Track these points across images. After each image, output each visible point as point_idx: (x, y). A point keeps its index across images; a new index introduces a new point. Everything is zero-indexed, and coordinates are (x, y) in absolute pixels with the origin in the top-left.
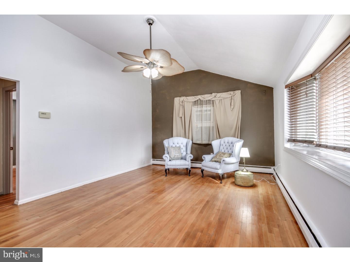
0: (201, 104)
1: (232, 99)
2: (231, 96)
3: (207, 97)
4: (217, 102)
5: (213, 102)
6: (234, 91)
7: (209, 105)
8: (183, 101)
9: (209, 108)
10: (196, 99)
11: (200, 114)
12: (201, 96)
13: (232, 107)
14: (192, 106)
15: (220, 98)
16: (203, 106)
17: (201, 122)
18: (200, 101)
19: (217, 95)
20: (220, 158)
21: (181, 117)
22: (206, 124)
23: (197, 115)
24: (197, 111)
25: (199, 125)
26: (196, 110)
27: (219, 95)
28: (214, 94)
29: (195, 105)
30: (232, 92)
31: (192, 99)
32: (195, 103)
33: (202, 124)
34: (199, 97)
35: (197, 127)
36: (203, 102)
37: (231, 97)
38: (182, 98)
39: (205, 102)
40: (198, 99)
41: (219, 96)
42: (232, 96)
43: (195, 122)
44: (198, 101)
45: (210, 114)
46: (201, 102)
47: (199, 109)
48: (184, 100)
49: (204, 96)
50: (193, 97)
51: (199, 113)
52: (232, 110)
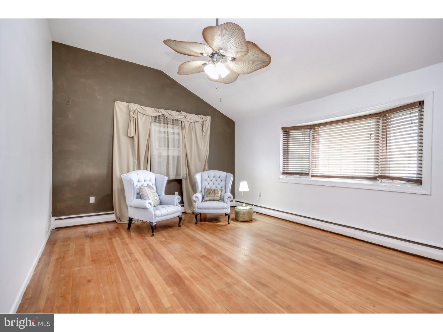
0: (166, 122)
1: (203, 125)
2: (202, 120)
3: (175, 115)
4: (187, 125)
5: (182, 124)
6: (205, 116)
7: (176, 126)
8: (136, 112)
9: (176, 131)
10: (158, 114)
11: (164, 137)
12: (166, 110)
13: (204, 134)
14: (151, 123)
15: (191, 121)
16: (169, 125)
17: (166, 148)
18: (163, 118)
19: (188, 116)
20: (216, 195)
21: (133, 138)
22: (173, 152)
23: (160, 138)
24: (160, 132)
25: (164, 154)
26: (158, 130)
27: (190, 116)
28: (184, 113)
29: (156, 122)
30: (203, 117)
31: (151, 111)
32: (156, 119)
33: (168, 152)
34: (163, 111)
35: (160, 156)
36: (169, 120)
37: (202, 122)
38: (134, 107)
39: (172, 121)
40: (160, 114)
41: (189, 118)
42: (204, 122)
43: (157, 147)
44: (161, 117)
45: (179, 139)
46: (166, 120)
47: (162, 129)
48: (139, 110)
49: (170, 112)
50: (153, 109)
51: (162, 135)
52: (203, 137)
